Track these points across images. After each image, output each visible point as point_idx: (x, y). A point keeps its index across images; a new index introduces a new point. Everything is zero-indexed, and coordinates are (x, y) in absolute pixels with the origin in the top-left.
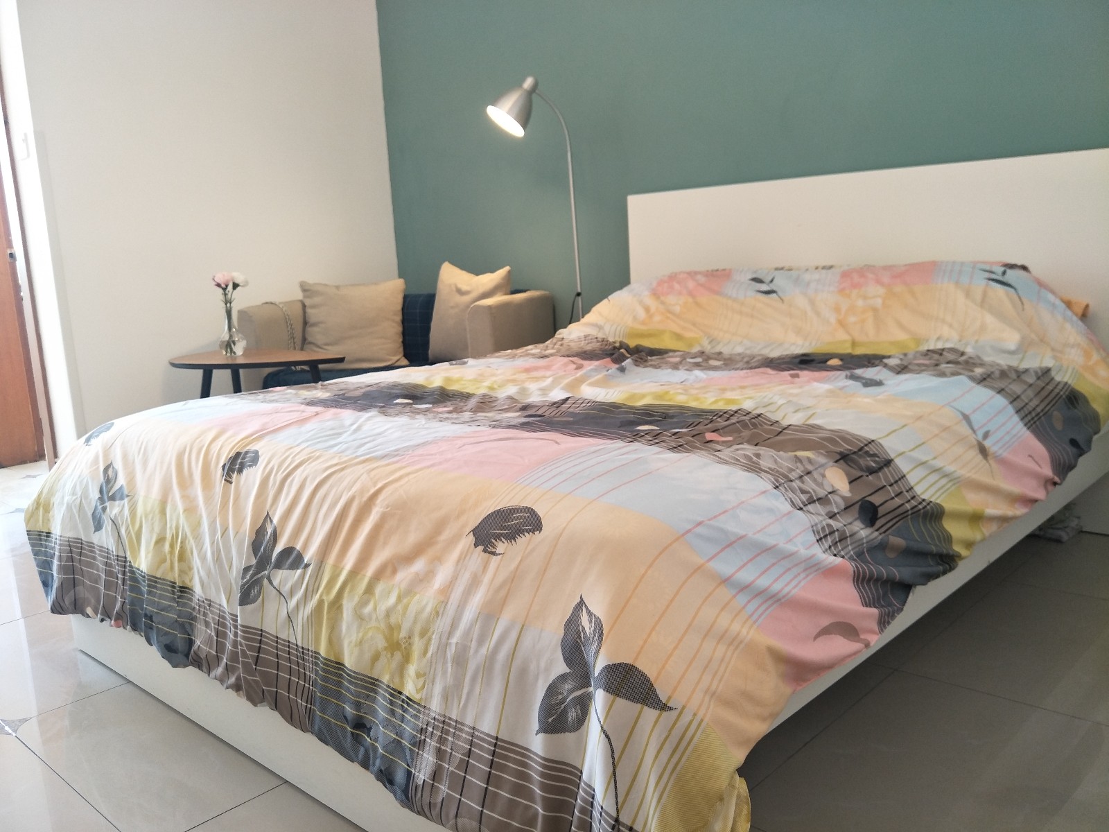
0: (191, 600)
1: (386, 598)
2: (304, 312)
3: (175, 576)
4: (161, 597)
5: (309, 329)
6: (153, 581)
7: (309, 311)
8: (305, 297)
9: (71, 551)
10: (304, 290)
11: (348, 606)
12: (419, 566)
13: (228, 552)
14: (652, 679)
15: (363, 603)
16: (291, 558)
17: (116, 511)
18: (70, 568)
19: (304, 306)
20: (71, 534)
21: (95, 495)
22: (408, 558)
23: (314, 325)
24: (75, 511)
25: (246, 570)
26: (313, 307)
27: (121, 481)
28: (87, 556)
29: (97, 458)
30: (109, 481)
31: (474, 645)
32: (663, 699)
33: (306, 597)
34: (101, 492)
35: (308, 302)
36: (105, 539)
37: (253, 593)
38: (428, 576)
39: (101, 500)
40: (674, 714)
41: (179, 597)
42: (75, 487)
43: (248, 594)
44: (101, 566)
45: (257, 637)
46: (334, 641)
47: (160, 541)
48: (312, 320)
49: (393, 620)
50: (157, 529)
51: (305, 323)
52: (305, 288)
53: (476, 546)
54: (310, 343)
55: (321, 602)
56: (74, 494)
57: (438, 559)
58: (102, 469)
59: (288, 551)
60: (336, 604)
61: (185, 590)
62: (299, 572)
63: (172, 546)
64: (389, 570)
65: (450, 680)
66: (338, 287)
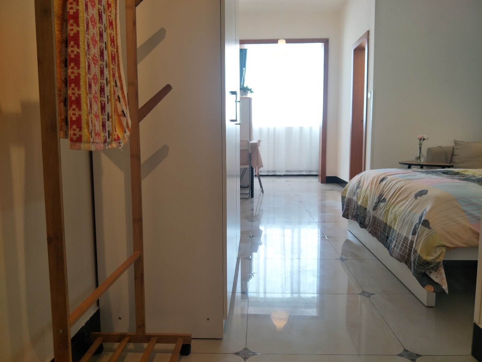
0: (366, 211)
1: (396, 209)
2: (453, 151)
3: (364, 206)
4: (361, 210)
5: (454, 157)
6: (361, 206)
7: (455, 150)
8: (455, 145)
9: (349, 201)
10: (455, 143)
11: (390, 210)
12: (404, 202)
13: (374, 199)
14: (430, 223)
15: (392, 210)
16: (384, 200)
17: (358, 191)
18: (348, 206)
19: (454, 149)
20: (349, 197)
21: (355, 187)
22: (402, 200)
23: (456, 155)
24: (351, 191)
25: (376, 203)
26: (456, 149)
27: (361, 185)
28: (351, 202)
29: (359, 179)
30: (359, 184)
31: (407, 217)
32: (430, 227)
33: (384, 209)
34: (357, 187)
35: (455, 147)
36: (355, 198)
37: (376, 208)
38: (405, 203)
39: (356, 188)
40: (431, 230)
41: (365, 210)
42: (352, 186)
43: (375, 208)
44: (353, 205)
45: (375, 218)
46: (387, 219)
47: (364, 197)
48: (455, 154)
49: (396, 213)
50: (364, 194)
51: (453, 155)
52: (456, 143)
53: (414, 197)
54: (453, 162)
55: (386, 209)
56: (352, 187)
57: (407, 201)
58: (359, 181)
59: (384, 199)
60: (388, 210)
61: (366, 209)
62: (384, 203)
63: (366, 199)
64: (399, 202)
65: (401, 225)
66: (468, 143)
